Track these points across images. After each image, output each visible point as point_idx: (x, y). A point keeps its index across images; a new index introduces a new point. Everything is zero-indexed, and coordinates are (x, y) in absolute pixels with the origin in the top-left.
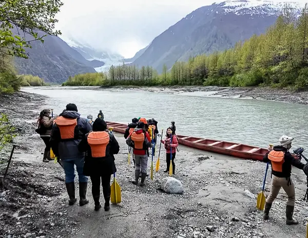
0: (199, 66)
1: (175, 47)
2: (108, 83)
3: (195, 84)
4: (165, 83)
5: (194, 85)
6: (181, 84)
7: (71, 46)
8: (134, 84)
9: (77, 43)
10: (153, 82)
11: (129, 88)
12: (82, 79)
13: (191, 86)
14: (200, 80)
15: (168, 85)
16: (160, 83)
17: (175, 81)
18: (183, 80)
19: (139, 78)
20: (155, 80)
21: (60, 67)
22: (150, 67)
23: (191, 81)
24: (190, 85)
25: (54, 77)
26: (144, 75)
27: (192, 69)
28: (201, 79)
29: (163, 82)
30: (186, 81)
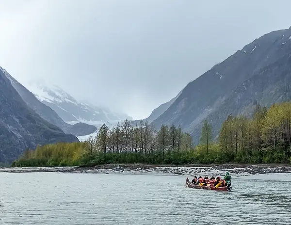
0: (277, 124)
1: (224, 99)
2: (93, 158)
3: (272, 161)
4: (207, 158)
5: (269, 162)
6: (240, 161)
7: (42, 100)
8: (143, 161)
9: (51, 94)
10: (182, 158)
11: (133, 168)
12: (49, 154)
13: (262, 165)
14: (281, 152)
15: (212, 162)
16: (197, 159)
17: (227, 154)
18: (244, 154)
19: (155, 150)
20: (186, 153)
21: (18, 135)
22: (177, 128)
23: (261, 154)
24: (261, 162)
25: (5, 153)
26: (163, 142)
27: (263, 132)
28: (285, 149)
29: (202, 156)
30: (250, 154)
